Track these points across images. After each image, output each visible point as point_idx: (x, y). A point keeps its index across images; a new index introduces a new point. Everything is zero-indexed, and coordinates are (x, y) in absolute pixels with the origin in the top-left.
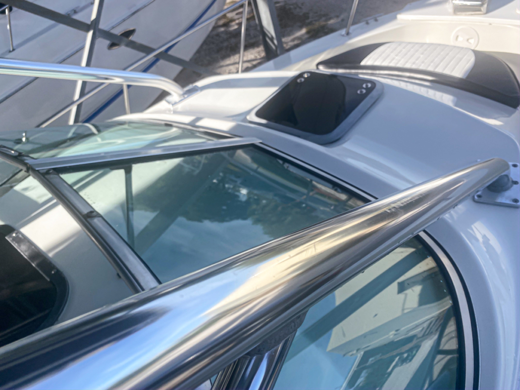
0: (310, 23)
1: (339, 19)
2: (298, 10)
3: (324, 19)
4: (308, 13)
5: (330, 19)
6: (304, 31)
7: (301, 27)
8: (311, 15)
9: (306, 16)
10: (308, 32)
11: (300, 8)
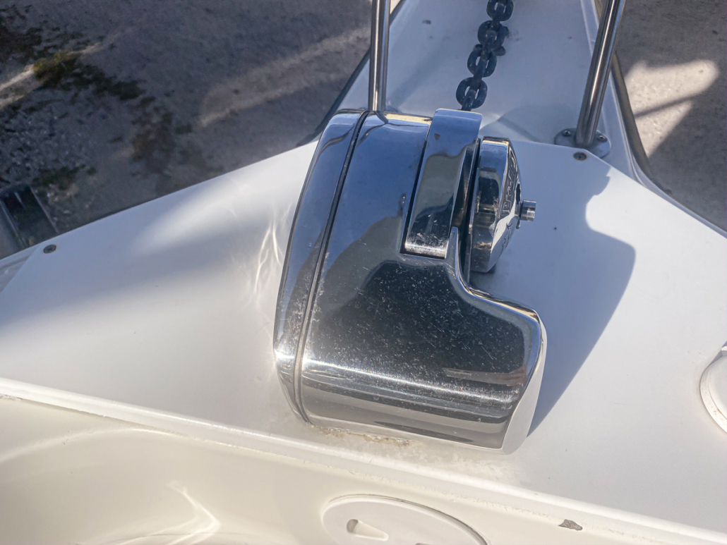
0: (42, 54)
1: (106, 45)
2: (17, 22)
3: (73, 42)
4: (39, 30)
5: (87, 43)
6: (29, 71)
7: (23, 63)
8: (44, 35)
9: (34, 36)
10: (39, 75)
11: (23, 18)
